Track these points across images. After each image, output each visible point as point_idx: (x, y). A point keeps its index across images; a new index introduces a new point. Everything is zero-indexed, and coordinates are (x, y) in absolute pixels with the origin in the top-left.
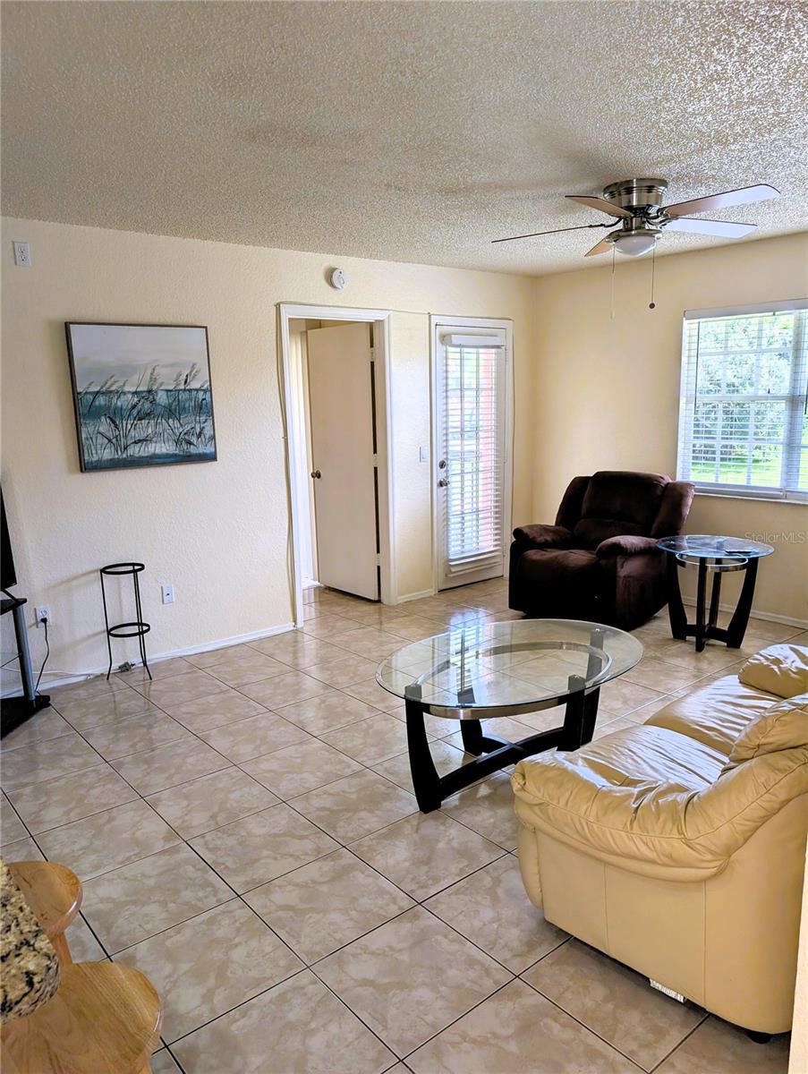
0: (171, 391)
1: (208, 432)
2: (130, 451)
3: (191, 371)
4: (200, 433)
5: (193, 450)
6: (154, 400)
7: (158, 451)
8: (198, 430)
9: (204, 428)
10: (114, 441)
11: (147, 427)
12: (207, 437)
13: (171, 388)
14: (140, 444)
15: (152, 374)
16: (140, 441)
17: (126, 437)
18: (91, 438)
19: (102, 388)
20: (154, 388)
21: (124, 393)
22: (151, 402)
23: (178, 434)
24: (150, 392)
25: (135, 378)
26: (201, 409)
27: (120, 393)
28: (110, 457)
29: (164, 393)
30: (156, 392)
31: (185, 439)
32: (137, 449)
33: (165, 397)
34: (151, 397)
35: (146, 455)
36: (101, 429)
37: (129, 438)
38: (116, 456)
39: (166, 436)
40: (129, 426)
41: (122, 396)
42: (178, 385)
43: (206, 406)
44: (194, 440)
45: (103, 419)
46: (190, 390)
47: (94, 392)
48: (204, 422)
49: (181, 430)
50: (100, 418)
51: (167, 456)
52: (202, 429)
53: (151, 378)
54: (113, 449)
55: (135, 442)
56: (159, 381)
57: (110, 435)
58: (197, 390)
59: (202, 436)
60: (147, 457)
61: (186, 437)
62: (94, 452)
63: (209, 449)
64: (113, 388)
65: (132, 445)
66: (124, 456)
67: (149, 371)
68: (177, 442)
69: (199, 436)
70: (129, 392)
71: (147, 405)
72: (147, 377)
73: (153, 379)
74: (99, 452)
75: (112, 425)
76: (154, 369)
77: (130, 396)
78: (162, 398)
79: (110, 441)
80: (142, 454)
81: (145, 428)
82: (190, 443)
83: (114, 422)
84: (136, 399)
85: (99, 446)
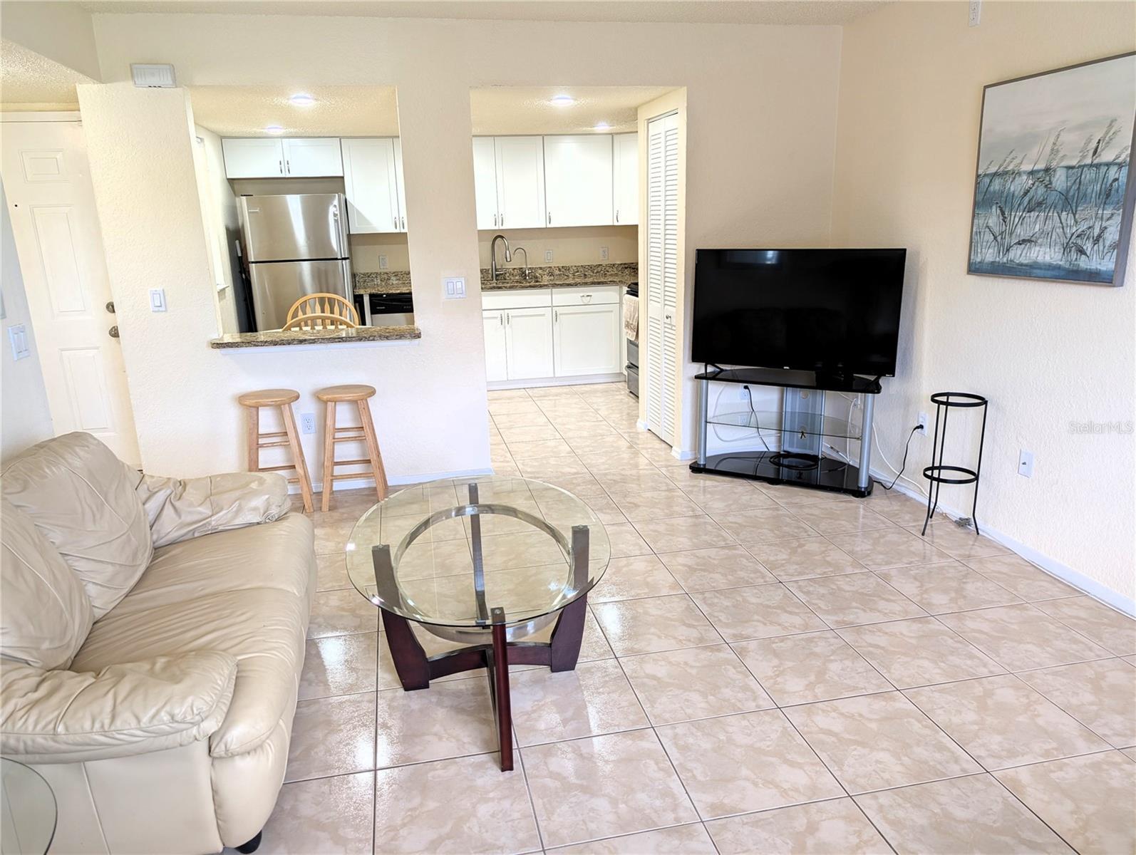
0: (1072, 168)
1: (1112, 235)
2: (1011, 255)
3: (1107, 133)
4: (1099, 236)
5: (1084, 263)
6: (1051, 183)
7: (1040, 259)
8: (1097, 231)
9: (1106, 228)
10: (999, 238)
11: (1035, 223)
12: (1108, 243)
13: (1074, 163)
14: (1023, 246)
15: (1054, 144)
16: (1024, 241)
17: (1011, 234)
18: (980, 232)
19: (999, 168)
20: (1054, 164)
21: (1019, 174)
22: (1046, 186)
23: (1069, 236)
24: (1047, 170)
25: (1034, 152)
26: (1108, 196)
27: (1016, 174)
28: (991, 260)
29: (1065, 169)
30: (1055, 171)
31: (1076, 244)
32: (1019, 252)
33: (1063, 178)
34: (1048, 178)
35: (1026, 262)
36: (991, 223)
37: (1014, 236)
38: (998, 259)
39: (1054, 237)
40: (1017, 220)
41: (1016, 179)
42: (1084, 157)
43: (1117, 191)
44: (1088, 246)
45: (994, 207)
46: (1098, 166)
47: (991, 174)
48: (1108, 219)
49: (1074, 229)
50: (991, 207)
51: (1050, 267)
52: (1103, 230)
53: (1052, 150)
54: (996, 248)
55: (1019, 243)
56: (1061, 154)
57: (996, 230)
58: (1108, 165)
59: (1101, 240)
60: (1026, 265)
61: (1079, 242)
62: (979, 251)
63: (1107, 265)
64: (1010, 168)
65: (1015, 247)
66: (1005, 260)
67: (1052, 140)
68: (1066, 248)
69: (1096, 241)
70: (1025, 172)
71: (1041, 190)
72: (1048, 149)
73: (1054, 152)
74: (983, 250)
75: (1001, 218)
76: (1058, 136)
77: (1025, 177)
78: (1060, 180)
79: (995, 238)
80: (1024, 260)
81: (1032, 224)
82: (1081, 251)
83: (1003, 213)
84: (1031, 182)
85: (985, 244)
